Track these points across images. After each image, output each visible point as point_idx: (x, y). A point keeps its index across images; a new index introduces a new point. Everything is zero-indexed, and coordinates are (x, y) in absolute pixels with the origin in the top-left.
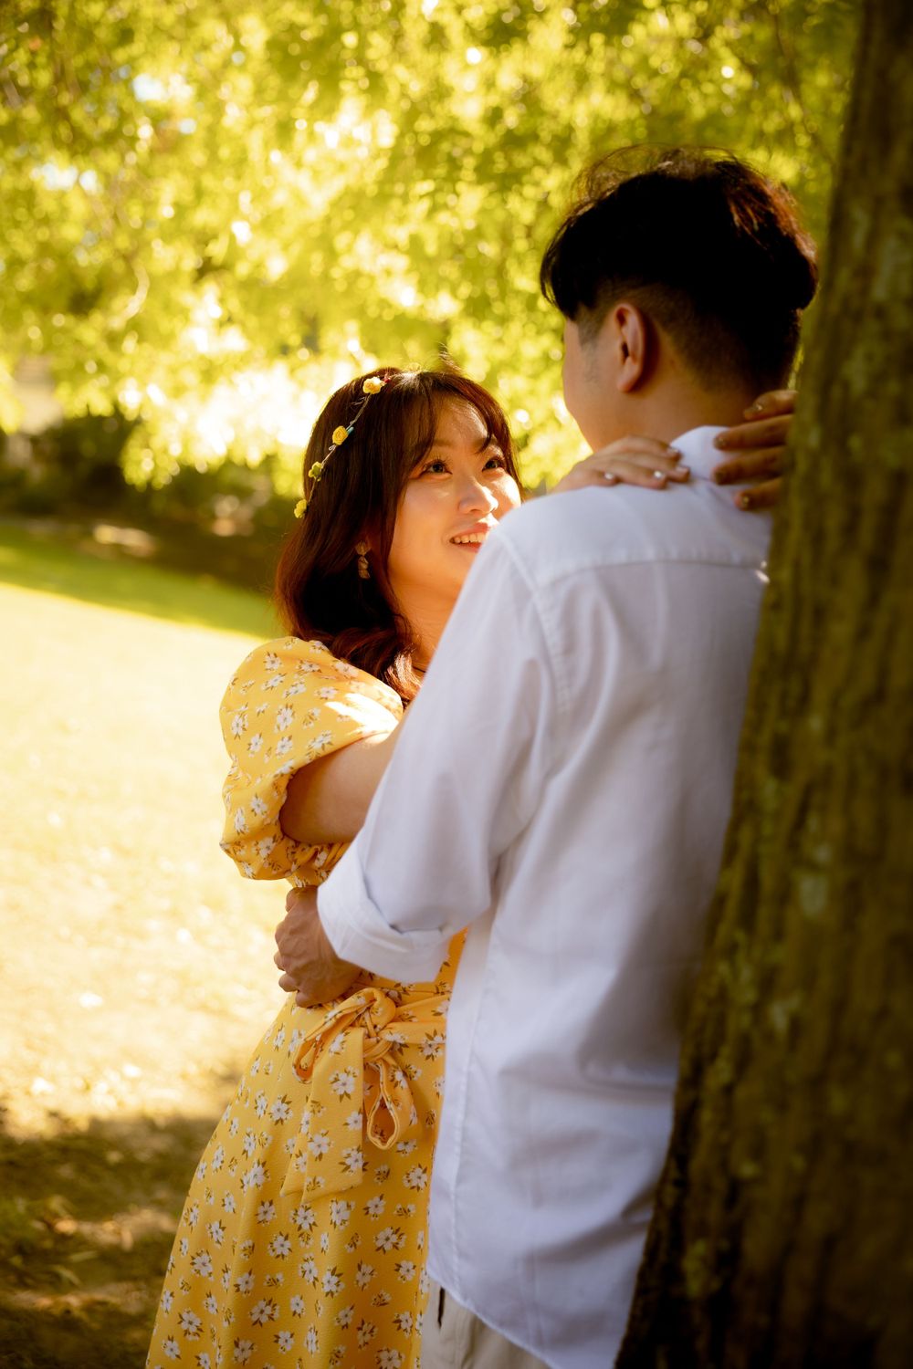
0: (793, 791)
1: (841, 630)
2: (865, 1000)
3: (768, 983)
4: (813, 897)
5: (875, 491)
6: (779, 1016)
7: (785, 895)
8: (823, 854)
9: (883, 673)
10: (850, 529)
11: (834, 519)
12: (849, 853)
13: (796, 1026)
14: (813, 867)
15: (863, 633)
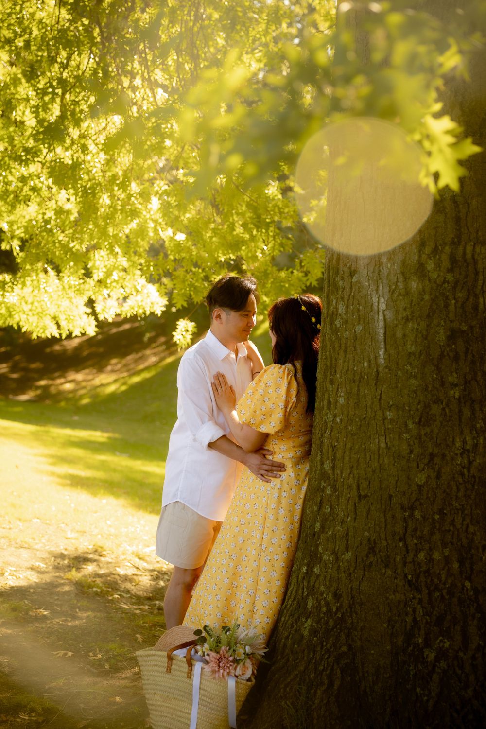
0: (335, 386)
1: (341, 361)
2: (352, 413)
3: (335, 416)
4: (341, 401)
5: (343, 341)
6: (338, 420)
7: (336, 402)
8: (342, 394)
9: (348, 367)
10: (340, 346)
11: (337, 345)
12: (347, 393)
13: (341, 420)
14: (341, 396)
15: (344, 361)
